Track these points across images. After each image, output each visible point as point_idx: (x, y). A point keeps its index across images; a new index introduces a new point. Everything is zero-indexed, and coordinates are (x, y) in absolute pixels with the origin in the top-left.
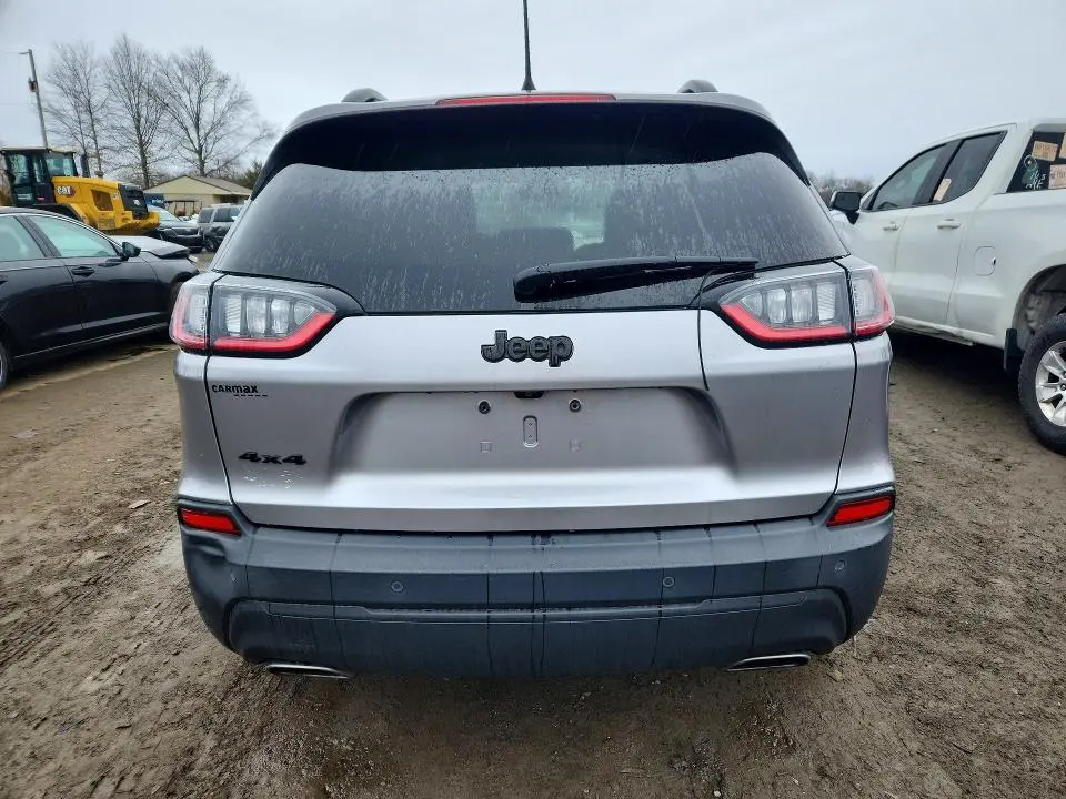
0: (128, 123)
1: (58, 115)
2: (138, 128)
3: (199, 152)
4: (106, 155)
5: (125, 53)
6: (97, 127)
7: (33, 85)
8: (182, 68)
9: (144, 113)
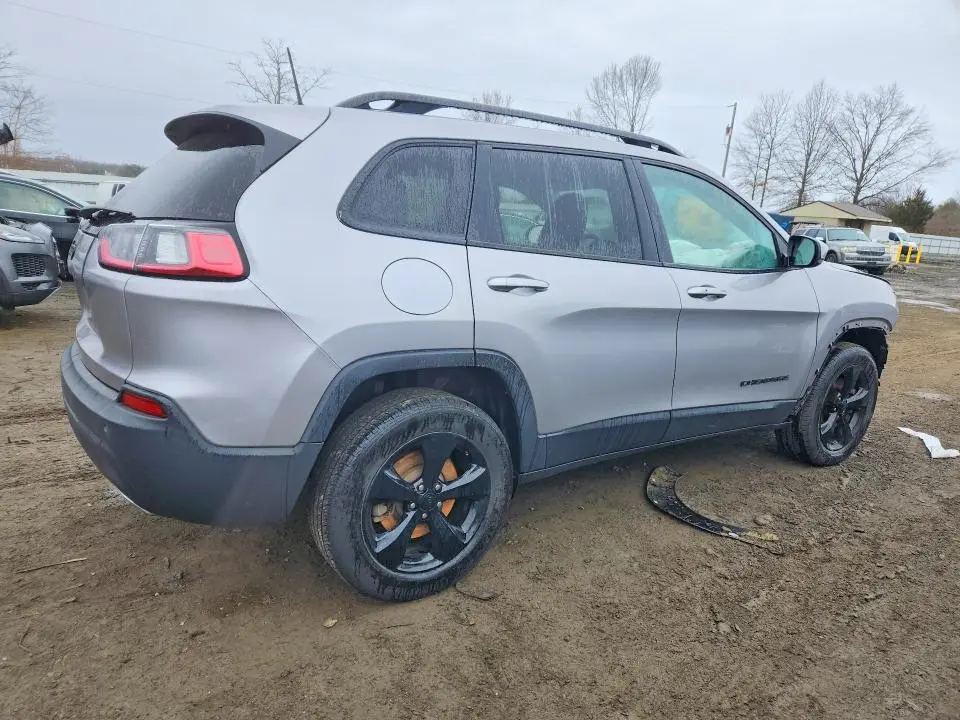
0: (800, 157)
1: (744, 151)
2: (808, 160)
3: (859, 181)
4: (772, 183)
5: (817, 96)
6: (773, 160)
7: (729, 130)
8: (868, 105)
9: (816, 147)
